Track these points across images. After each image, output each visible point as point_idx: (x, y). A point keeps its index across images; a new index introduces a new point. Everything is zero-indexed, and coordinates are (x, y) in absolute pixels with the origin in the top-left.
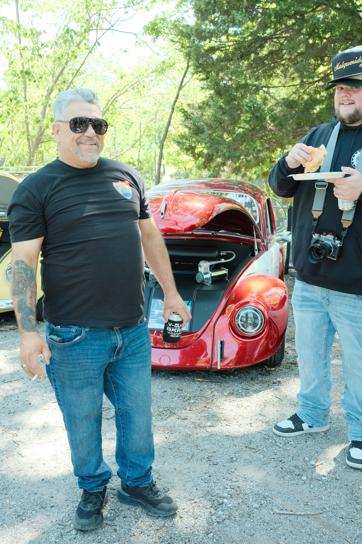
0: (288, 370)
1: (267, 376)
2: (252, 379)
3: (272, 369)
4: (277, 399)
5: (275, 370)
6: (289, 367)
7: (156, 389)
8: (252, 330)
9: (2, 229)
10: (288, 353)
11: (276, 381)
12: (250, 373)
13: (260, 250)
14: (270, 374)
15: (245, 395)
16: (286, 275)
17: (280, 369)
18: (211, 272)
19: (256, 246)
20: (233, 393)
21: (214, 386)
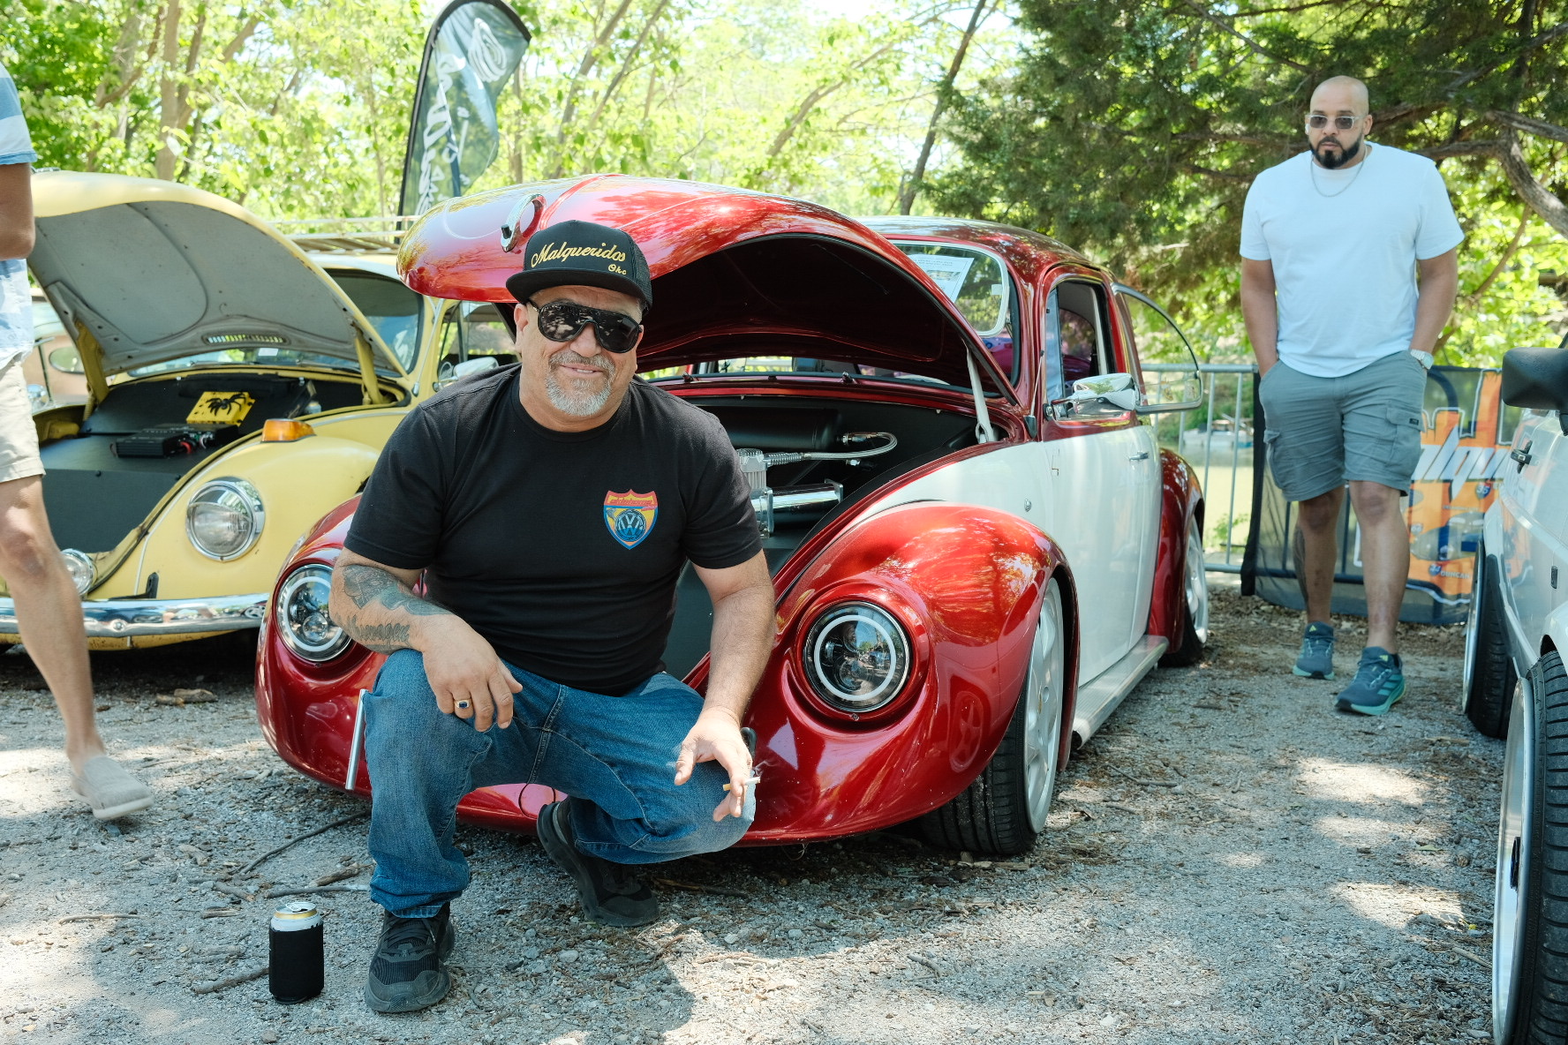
0: (1051, 873)
1: (945, 890)
2: (879, 895)
3: (977, 864)
4: (923, 972)
5: (991, 869)
6: (1059, 863)
7: (479, 904)
8: (866, 695)
9: (251, 397)
10: (1088, 819)
11: (963, 904)
12: (885, 875)
13: (1007, 435)
14: (961, 882)
15: (806, 949)
16: (1249, 599)
17: (1016, 866)
18: (771, 492)
19: (983, 418)
20: (761, 939)
21: (710, 908)
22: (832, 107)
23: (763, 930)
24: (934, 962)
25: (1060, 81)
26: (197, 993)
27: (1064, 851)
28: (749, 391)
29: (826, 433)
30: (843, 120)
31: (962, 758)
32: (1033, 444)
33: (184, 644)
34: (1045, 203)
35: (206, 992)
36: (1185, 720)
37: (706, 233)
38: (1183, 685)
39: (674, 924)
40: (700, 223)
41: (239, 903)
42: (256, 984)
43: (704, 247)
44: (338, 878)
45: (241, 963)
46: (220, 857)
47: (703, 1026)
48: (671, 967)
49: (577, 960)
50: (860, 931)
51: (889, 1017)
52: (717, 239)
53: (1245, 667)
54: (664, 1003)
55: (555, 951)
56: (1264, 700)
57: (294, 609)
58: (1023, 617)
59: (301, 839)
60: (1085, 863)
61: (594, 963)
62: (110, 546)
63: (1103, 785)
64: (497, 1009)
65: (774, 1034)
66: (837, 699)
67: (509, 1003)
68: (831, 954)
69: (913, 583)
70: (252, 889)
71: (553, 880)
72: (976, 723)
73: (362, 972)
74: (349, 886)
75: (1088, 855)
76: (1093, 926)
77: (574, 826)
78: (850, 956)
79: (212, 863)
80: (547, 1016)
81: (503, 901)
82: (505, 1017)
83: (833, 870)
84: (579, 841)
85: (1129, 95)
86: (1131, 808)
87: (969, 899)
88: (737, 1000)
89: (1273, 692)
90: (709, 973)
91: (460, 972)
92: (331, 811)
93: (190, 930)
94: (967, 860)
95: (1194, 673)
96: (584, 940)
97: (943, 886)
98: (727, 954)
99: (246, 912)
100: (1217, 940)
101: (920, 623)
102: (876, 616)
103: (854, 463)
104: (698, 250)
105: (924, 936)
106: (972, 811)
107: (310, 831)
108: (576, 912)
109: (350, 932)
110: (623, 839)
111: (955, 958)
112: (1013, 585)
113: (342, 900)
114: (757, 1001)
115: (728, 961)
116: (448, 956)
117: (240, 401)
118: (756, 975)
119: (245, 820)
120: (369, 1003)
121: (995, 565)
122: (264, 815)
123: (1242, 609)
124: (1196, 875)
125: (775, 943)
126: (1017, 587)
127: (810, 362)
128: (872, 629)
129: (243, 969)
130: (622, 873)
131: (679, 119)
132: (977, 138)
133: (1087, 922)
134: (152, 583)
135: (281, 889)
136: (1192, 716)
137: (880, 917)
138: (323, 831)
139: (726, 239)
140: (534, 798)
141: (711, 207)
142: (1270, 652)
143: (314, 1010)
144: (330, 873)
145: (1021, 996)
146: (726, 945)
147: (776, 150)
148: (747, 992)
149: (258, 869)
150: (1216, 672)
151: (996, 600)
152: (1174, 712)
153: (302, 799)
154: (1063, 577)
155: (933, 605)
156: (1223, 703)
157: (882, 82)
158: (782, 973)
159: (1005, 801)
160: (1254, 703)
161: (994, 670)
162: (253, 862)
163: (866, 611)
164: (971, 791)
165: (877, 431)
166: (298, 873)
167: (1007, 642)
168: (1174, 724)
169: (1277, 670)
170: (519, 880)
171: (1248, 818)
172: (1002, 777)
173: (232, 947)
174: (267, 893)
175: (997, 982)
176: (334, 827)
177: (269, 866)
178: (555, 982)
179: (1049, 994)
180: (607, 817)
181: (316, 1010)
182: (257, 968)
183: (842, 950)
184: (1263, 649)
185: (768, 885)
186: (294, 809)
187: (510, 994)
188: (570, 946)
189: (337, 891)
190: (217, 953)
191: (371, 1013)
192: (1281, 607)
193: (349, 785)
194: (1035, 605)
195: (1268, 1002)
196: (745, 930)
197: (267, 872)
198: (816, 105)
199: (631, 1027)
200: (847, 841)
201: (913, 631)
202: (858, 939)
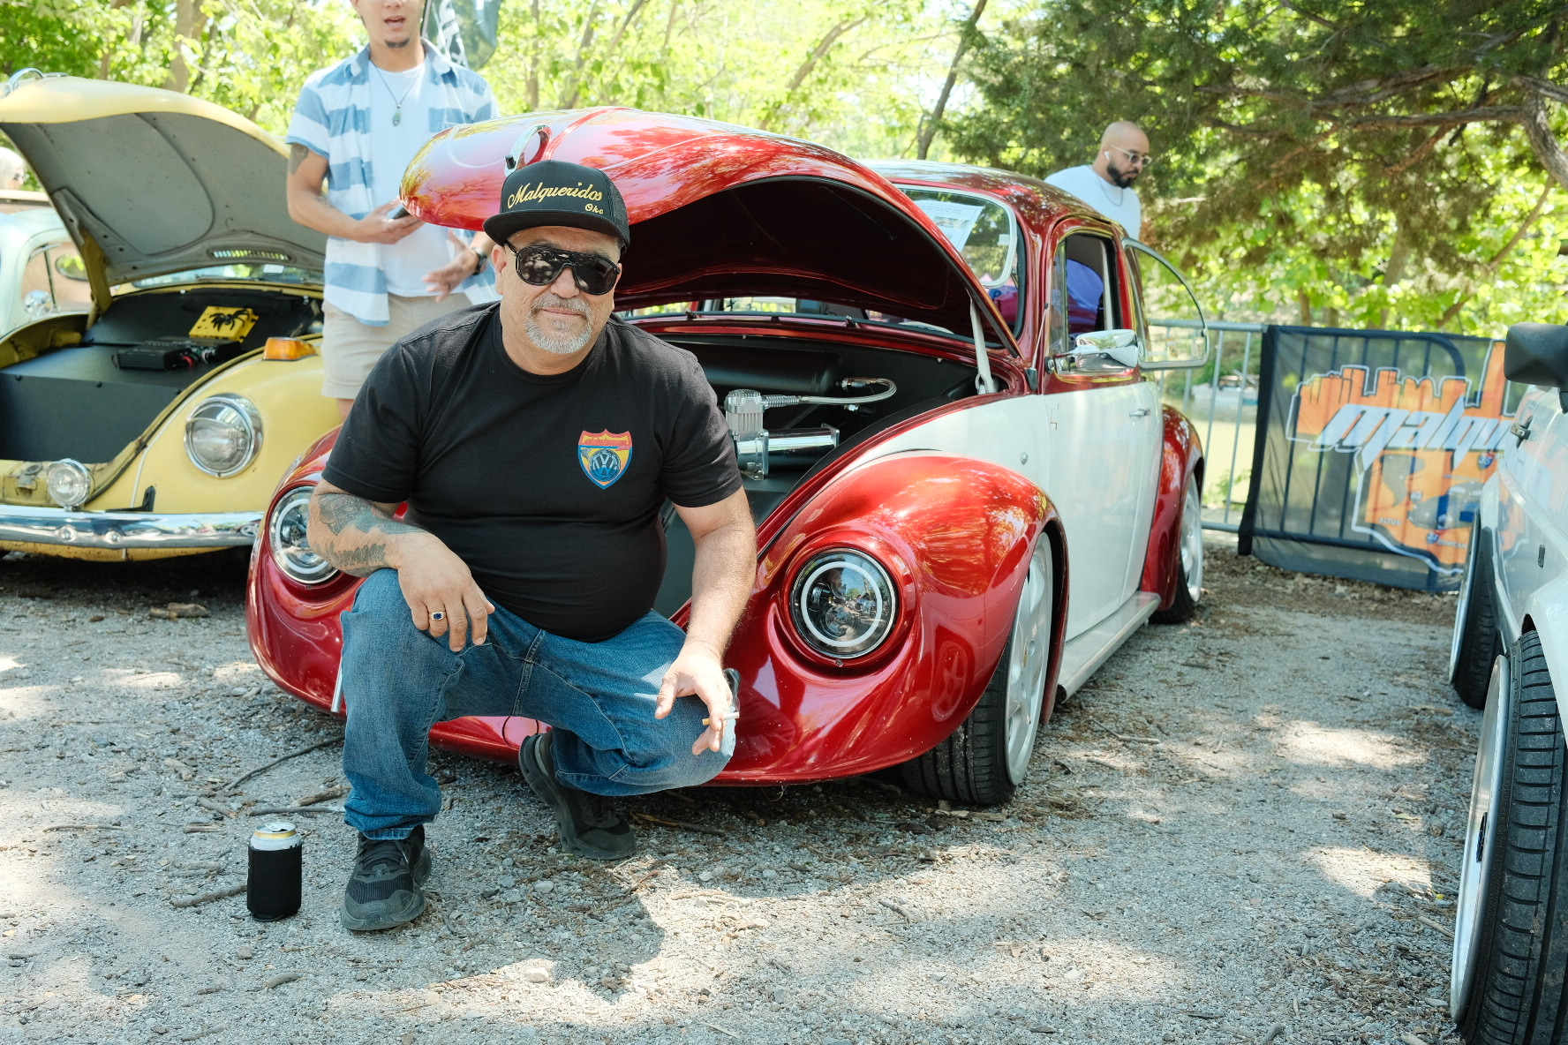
5: (968, 819)
7: (458, 831)
8: (849, 643)
9: (255, 313)
10: (1068, 773)
11: (938, 852)
12: (863, 820)
13: (1007, 387)
14: (938, 830)
15: (780, 890)
16: (1245, 559)
17: (993, 817)
18: (767, 434)
19: (984, 369)
20: (735, 877)
21: (688, 845)
22: (853, 44)
23: (738, 869)
24: (904, 908)
25: (1084, 27)
26: (176, 906)
27: (1042, 804)
28: (751, 331)
29: (826, 377)
30: (865, 56)
31: (944, 707)
32: (1033, 397)
33: (179, 559)
34: (1063, 151)
35: (184, 906)
36: (1172, 678)
37: (713, 172)
38: (1173, 643)
39: (651, 860)
40: (708, 161)
41: (222, 819)
42: (234, 900)
43: (709, 186)
44: (321, 799)
45: (220, 879)
46: (205, 773)
47: (672, 961)
48: (644, 901)
49: (552, 891)
50: (834, 875)
51: (857, 960)
52: (723, 178)
53: (1236, 626)
54: (635, 937)
55: (531, 881)
56: (1252, 661)
57: (286, 530)
58: (1012, 570)
59: (286, 759)
60: (1061, 816)
61: (569, 894)
62: (108, 458)
63: (1086, 740)
64: (470, 936)
65: (742, 973)
66: (822, 644)
67: (482, 930)
68: (803, 896)
69: (904, 533)
70: (235, 806)
71: (533, 810)
72: (960, 673)
73: (339, 892)
74: (331, 807)
75: (1066, 809)
76: (1064, 880)
77: (556, 757)
78: (823, 898)
79: (196, 779)
80: (519, 944)
81: (483, 829)
82: (477, 944)
83: (812, 812)
84: (560, 772)
85: (1153, 44)
86: (1112, 764)
87: (944, 847)
88: (707, 937)
89: (1262, 654)
90: (683, 910)
91: (436, 898)
92: (318, 732)
93: (171, 844)
94: (943, 809)
95: (1185, 630)
96: (560, 871)
97: (919, 834)
98: (701, 891)
99: (228, 829)
100: (1186, 899)
101: (908, 572)
102: (865, 564)
103: (852, 408)
104: (703, 188)
105: (897, 882)
106: (951, 760)
107: (295, 751)
108: (554, 843)
109: (330, 853)
110: (603, 770)
111: (926, 905)
112: (1004, 537)
113: (323, 820)
114: (727, 939)
115: (701, 898)
116: (425, 881)
117: (244, 317)
118: (728, 913)
119: (232, 737)
120: (345, 924)
121: (987, 518)
122: (251, 733)
123: (1237, 569)
124: (1171, 834)
125: (749, 883)
126: (1008, 541)
127: (813, 304)
128: (859, 576)
129: (222, 884)
130: (601, 805)
131: (699, 47)
132: (997, 80)
133: (1059, 876)
134: (150, 495)
135: (264, 807)
136: (1180, 674)
137: (855, 861)
138: (308, 752)
139: (732, 179)
140: (517, 730)
141: (720, 146)
142: (1263, 613)
143: (289, 929)
144: (313, 794)
145: (988, 946)
146: (700, 882)
147: (795, 85)
148: (718, 930)
149: (242, 786)
150: (1206, 632)
151: (987, 552)
152: (1161, 669)
153: (289, 719)
154: (1054, 531)
155: (922, 555)
156: (1212, 663)
157: (906, 19)
158: (754, 912)
159: (984, 753)
160: (1242, 664)
161: (980, 622)
162: (237, 779)
163: (855, 558)
164: (951, 741)
165: (877, 377)
166: (281, 792)
167: (993, 596)
168: (1161, 681)
169: (1268, 632)
170: (500, 808)
171: (1227, 779)
172: (983, 729)
173: (212, 863)
174: (249, 810)
175: (967, 932)
176: (320, 747)
177: (253, 784)
178: (529, 911)
179: (1016, 945)
180: (589, 749)
181: (292, 928)
182: (236, 885)
183: (813, 891)
184: (1256, 610)
185: (746, 825)
186: (281, 728)
187: (483, 922)
188: (546, 877)
189: (319, 812)
190: (198, 868)
191: (346, 934)
192: (1277, 568)
193: (335, 708)
194: (1024, 559)
195: (1232, 962)
196: (720, 869)
197: (250, 790)
198: (839, 40)
199: (602, 959)
200: (826, 785)
201: (900, 581)
202: (831, 883)
